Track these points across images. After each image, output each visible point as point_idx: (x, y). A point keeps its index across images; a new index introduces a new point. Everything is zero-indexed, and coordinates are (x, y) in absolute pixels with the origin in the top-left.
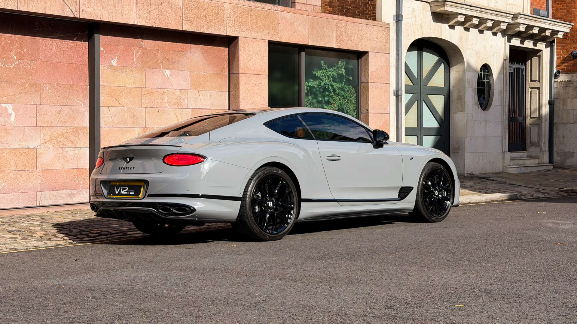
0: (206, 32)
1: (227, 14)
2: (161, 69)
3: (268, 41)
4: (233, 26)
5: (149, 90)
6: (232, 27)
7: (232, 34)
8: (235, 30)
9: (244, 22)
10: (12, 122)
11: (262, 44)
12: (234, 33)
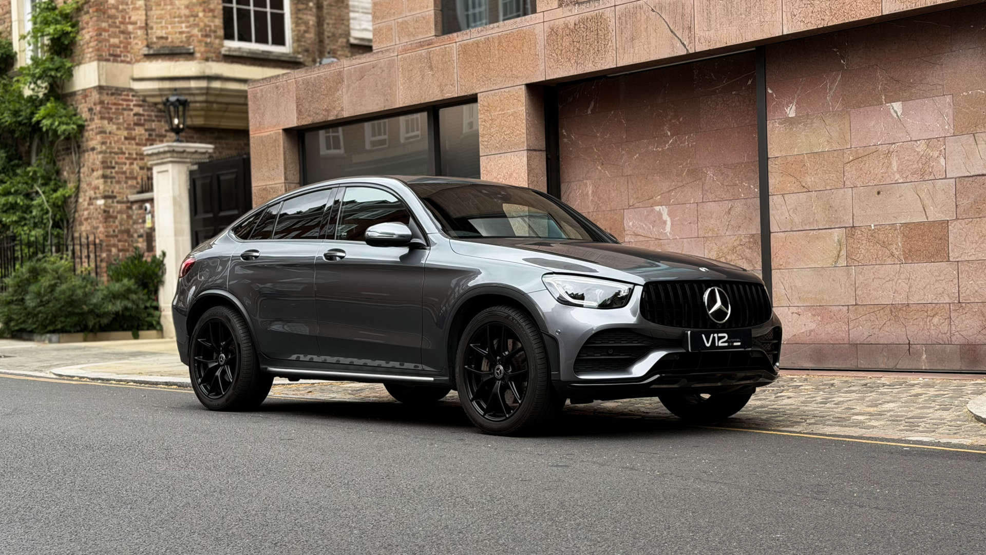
2: (882, 104)
5: (859, 151)
10: (668, 234)
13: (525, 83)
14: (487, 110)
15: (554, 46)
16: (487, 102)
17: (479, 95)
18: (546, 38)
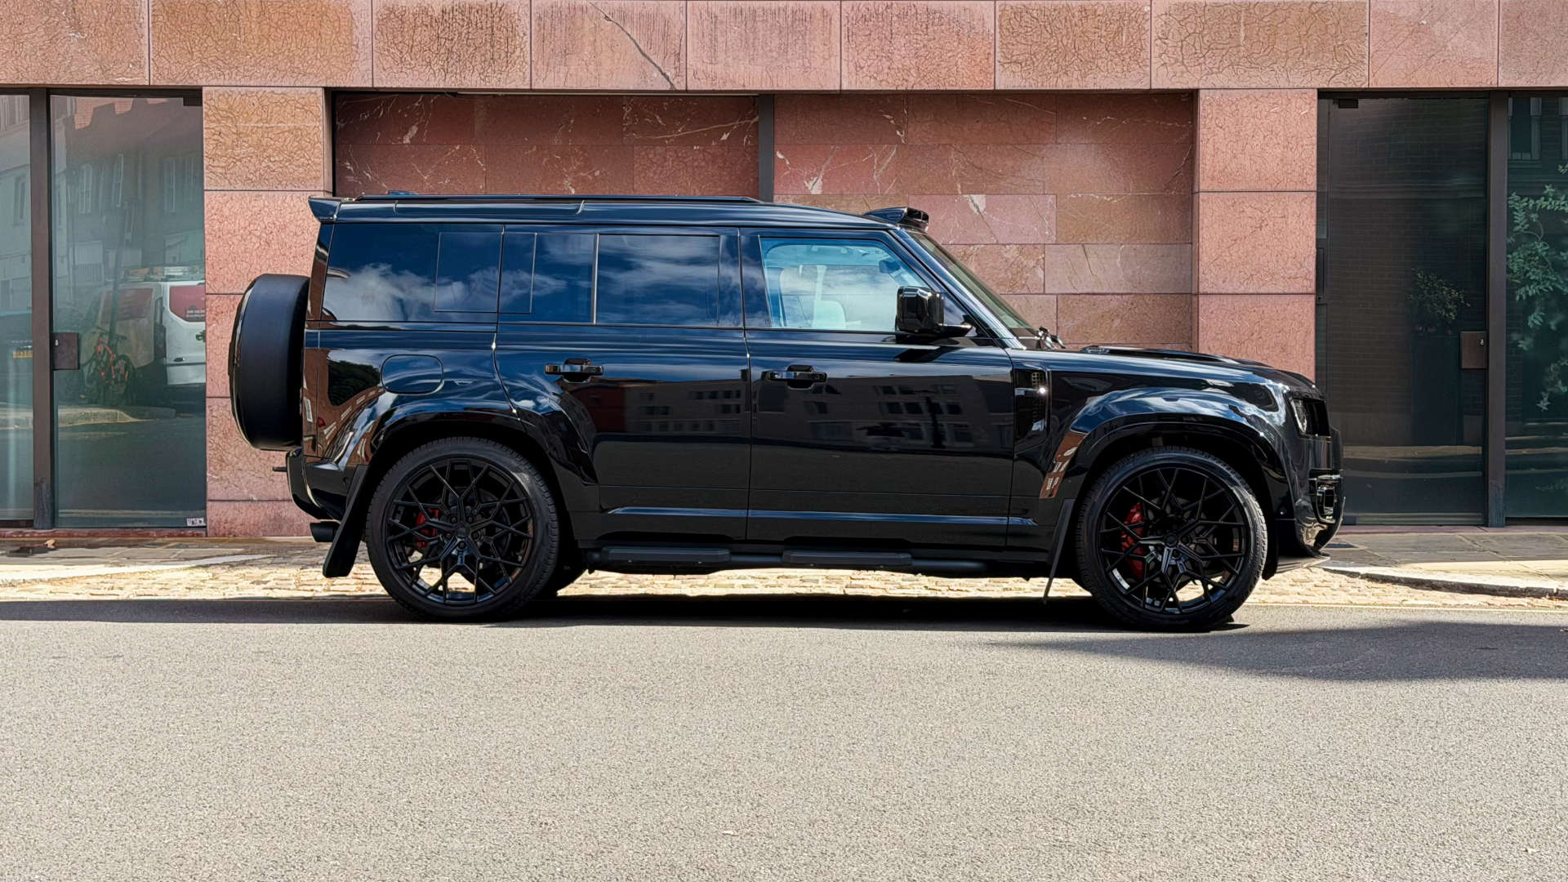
0: (1075, 86)
1: (1153, 29)
2: (959, 194)
3: (1316, 91)
4: (1176, 62)
6: (1172, 65)
7: (1173, 83)
8: (1182, 72)
9: (1219, 47)
11: (1293, 100)
12: (1181, 80)
13: (324, 85)
14: (228, 117)
15: (394, 37)
16: (228, 102)
17: (205, 90)
18: (375, 22)
